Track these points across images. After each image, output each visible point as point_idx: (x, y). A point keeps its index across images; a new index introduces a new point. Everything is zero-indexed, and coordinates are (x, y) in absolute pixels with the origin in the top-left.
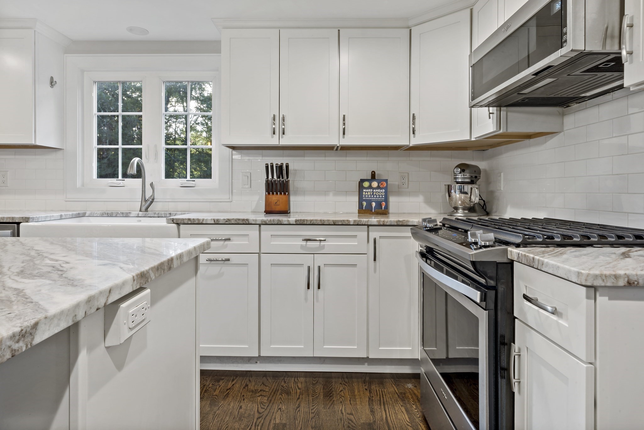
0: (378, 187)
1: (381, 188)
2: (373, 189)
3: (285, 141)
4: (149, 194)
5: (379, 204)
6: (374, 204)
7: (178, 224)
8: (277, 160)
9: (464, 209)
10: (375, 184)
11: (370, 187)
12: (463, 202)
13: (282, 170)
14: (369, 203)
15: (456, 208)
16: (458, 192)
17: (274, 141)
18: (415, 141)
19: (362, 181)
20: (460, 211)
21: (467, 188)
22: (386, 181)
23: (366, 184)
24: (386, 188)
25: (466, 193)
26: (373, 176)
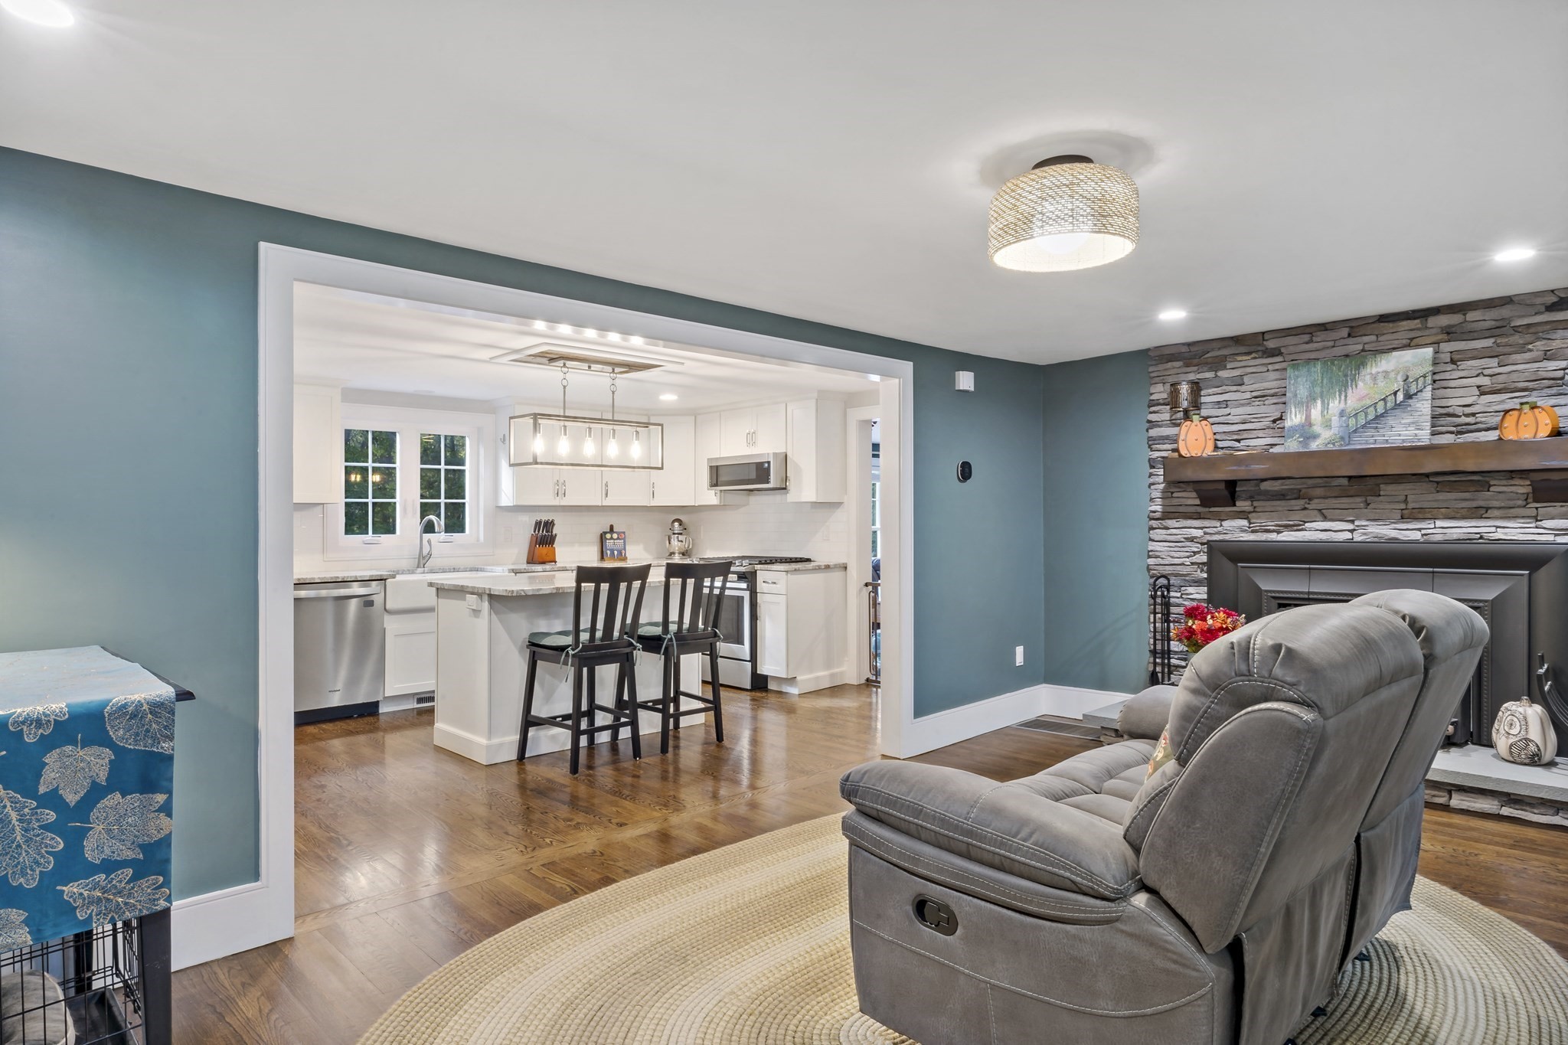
0: (618, 538)
1: (620, 539)
2: (614, 539)
3: (565, 502)
4: (425, 551)
5: (620, 553)
6: (616, 552)
7: (516, 573)
8: (545, 517)
9: (679, 554)
10: (615, 536)
11: (612, 538)
12: (679, 548)
13: (549, 525)
14: (612, 551)
15: (672, 554)
16: (676, 540)
17: (557, 502)
18: (654, 503)
19: (605, 533)
20: (677, 555)
21: (681, 537)
22: (624, 533)
23: (608, 536)
24: (624, 539)
25: (682, 541)
26: (612, 527)
